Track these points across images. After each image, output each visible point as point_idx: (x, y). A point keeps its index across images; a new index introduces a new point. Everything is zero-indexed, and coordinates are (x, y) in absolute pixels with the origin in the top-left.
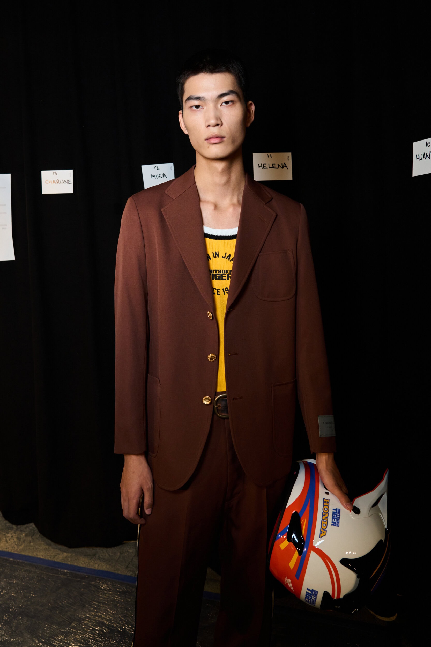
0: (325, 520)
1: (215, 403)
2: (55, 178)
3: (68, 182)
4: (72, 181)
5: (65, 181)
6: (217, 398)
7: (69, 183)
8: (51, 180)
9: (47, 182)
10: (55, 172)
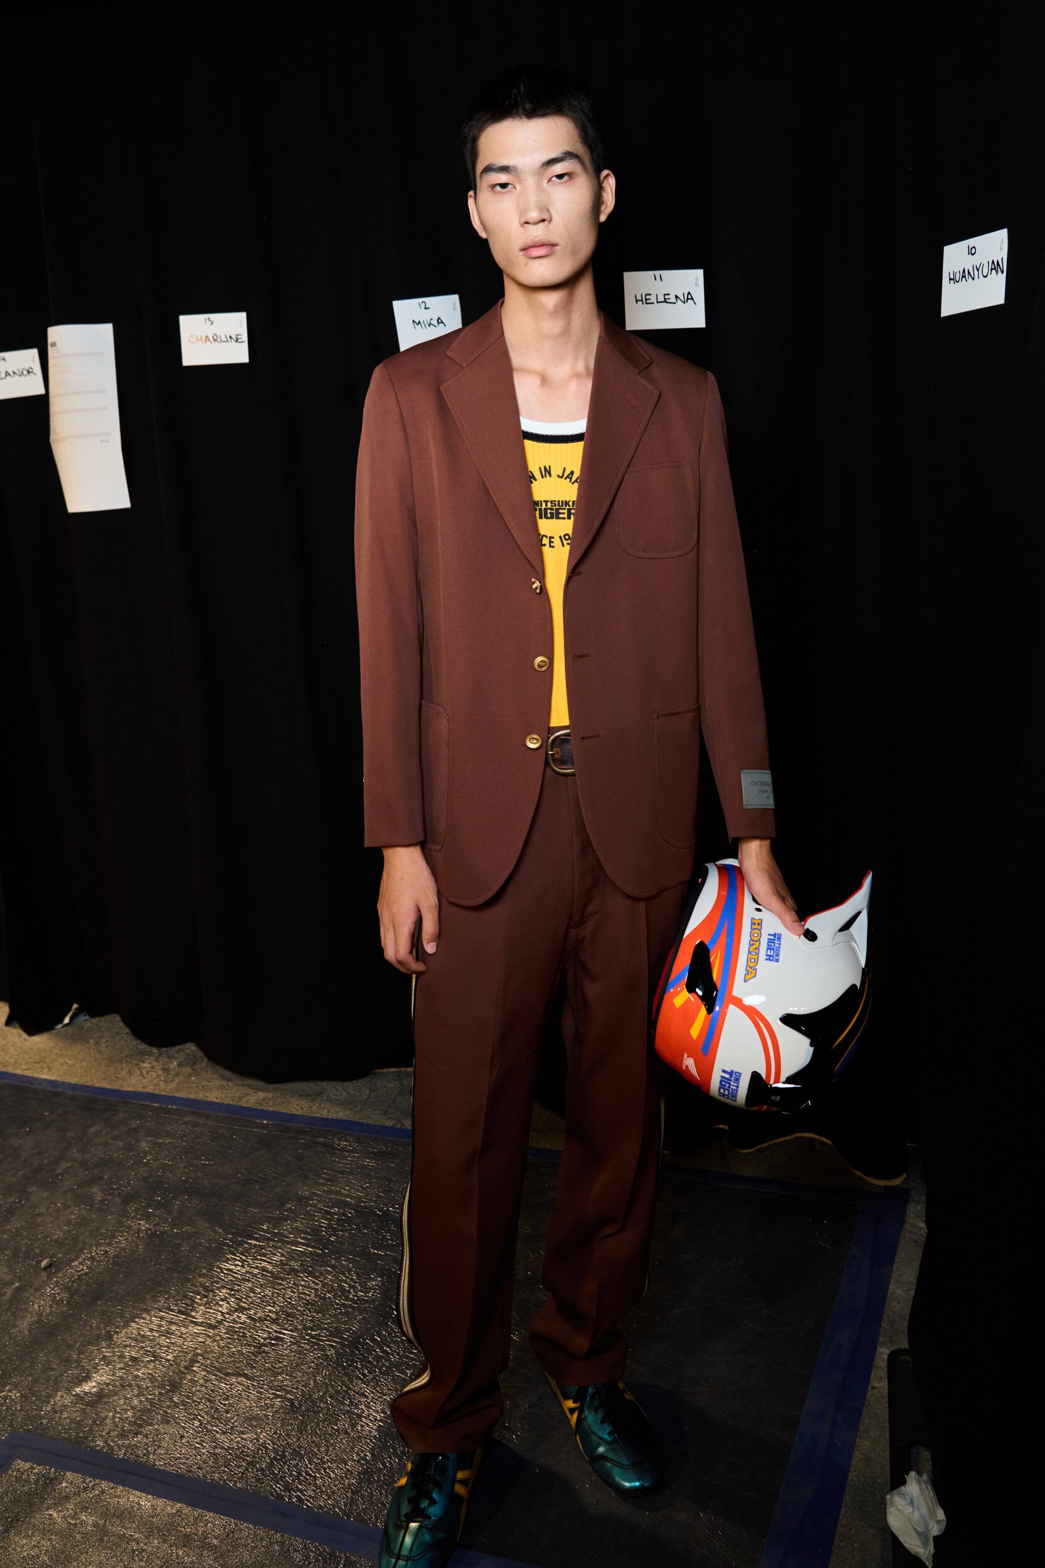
0: (754, 951)
1: (549, 747)
2: (210, 331)
3: (237, 339)
4: (245, 337)
5: (231, 337)
6: (552, 738)
7: (239, 340)
8: (201, 337)
9: (193, 339)
10: (209, 318)
